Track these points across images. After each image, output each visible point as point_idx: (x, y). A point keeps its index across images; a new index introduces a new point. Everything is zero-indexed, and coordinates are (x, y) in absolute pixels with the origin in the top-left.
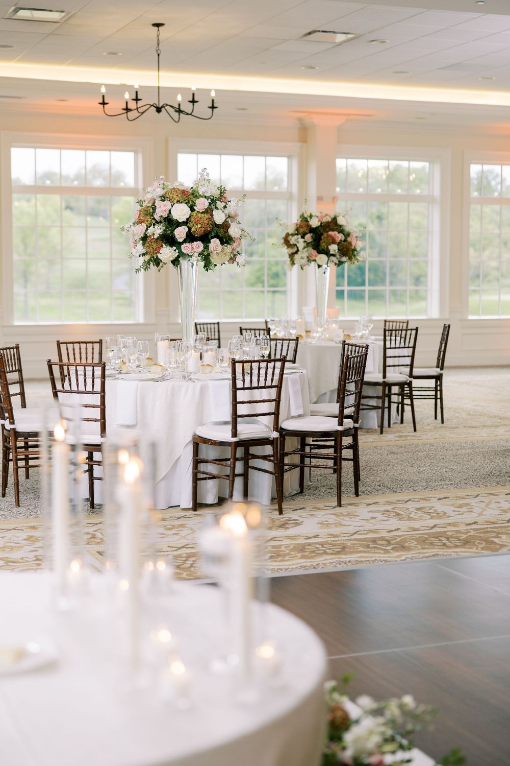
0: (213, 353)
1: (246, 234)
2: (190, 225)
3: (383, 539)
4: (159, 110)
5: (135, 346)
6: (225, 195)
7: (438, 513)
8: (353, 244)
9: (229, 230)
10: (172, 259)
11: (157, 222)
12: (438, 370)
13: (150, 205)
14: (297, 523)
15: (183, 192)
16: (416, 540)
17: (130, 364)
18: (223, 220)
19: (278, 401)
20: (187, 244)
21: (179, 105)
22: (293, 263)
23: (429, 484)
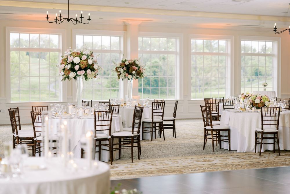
0: (88, 110)
1: (100, 68)
2: (80, 65)
3: (145, 171)
4: (69, 20)
5: (61, 107)
6: (92, 54)
7: (166, 164)
8: (141, 71)
9: (94, 66)
10: (74, 76)
11: (68, 64)
12: (174, 118)
13: (66, 58)
14: (117, 167)
15: (78, 53)
16: (157, 171)
17: (59, 114)
18: (92, 63)
19: (110, 125)
20: (79, 71)
21: (76, 18)
22: (119, 78)
23: (165, 156)
